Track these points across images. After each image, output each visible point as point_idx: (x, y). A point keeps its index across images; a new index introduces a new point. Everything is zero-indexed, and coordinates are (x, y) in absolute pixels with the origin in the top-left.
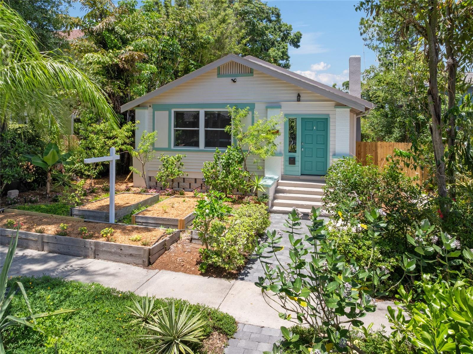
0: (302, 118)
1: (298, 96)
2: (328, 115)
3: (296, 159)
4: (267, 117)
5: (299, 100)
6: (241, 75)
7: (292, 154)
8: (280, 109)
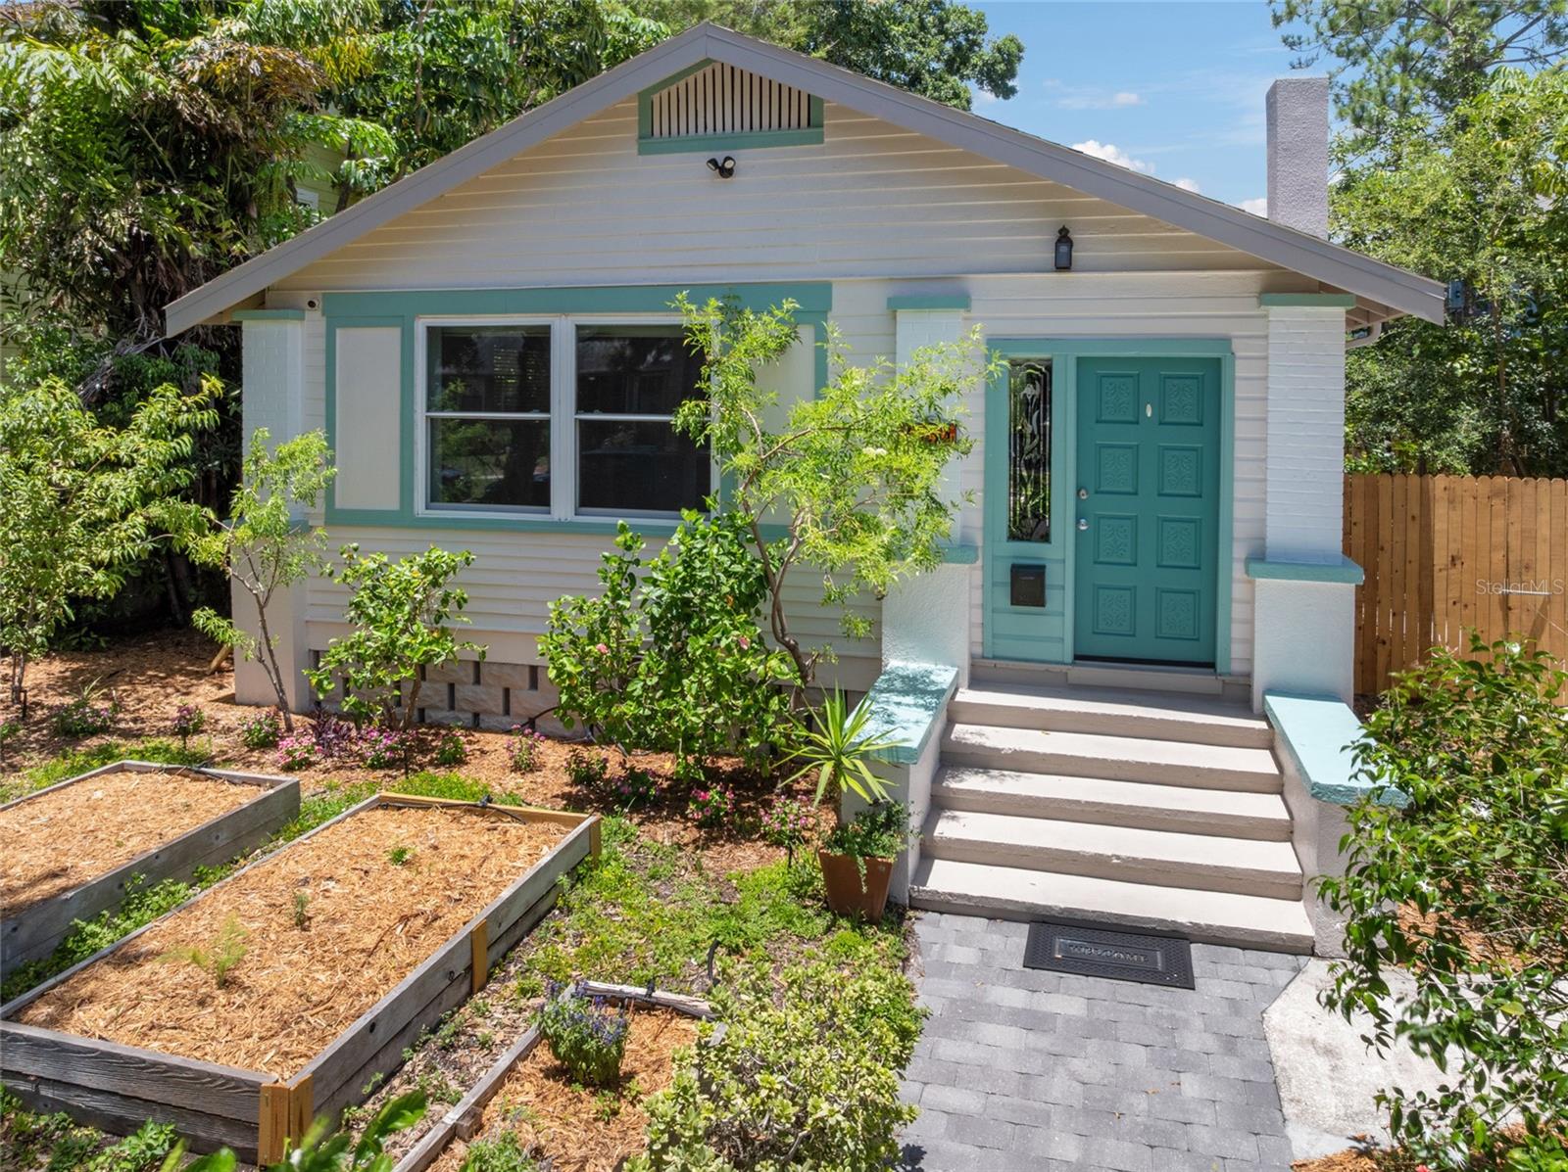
0: (1079, 359)
1: (1059, 242)
2: (1225, 341)
3: (1051, 577)
4: (892, 355)
5: (1063, 264)
6: (756, 135)
7: (1030, 551)
8: (962, 313)
